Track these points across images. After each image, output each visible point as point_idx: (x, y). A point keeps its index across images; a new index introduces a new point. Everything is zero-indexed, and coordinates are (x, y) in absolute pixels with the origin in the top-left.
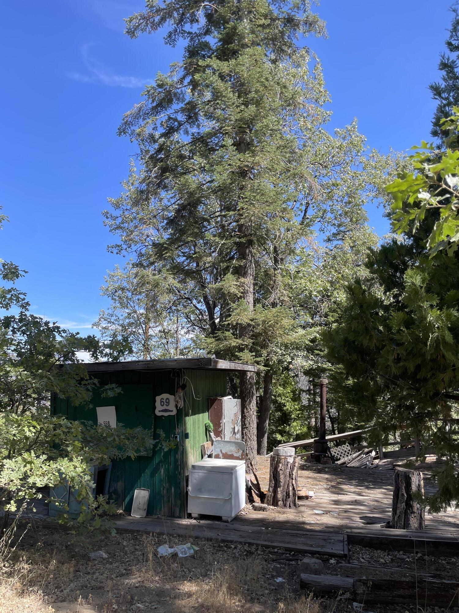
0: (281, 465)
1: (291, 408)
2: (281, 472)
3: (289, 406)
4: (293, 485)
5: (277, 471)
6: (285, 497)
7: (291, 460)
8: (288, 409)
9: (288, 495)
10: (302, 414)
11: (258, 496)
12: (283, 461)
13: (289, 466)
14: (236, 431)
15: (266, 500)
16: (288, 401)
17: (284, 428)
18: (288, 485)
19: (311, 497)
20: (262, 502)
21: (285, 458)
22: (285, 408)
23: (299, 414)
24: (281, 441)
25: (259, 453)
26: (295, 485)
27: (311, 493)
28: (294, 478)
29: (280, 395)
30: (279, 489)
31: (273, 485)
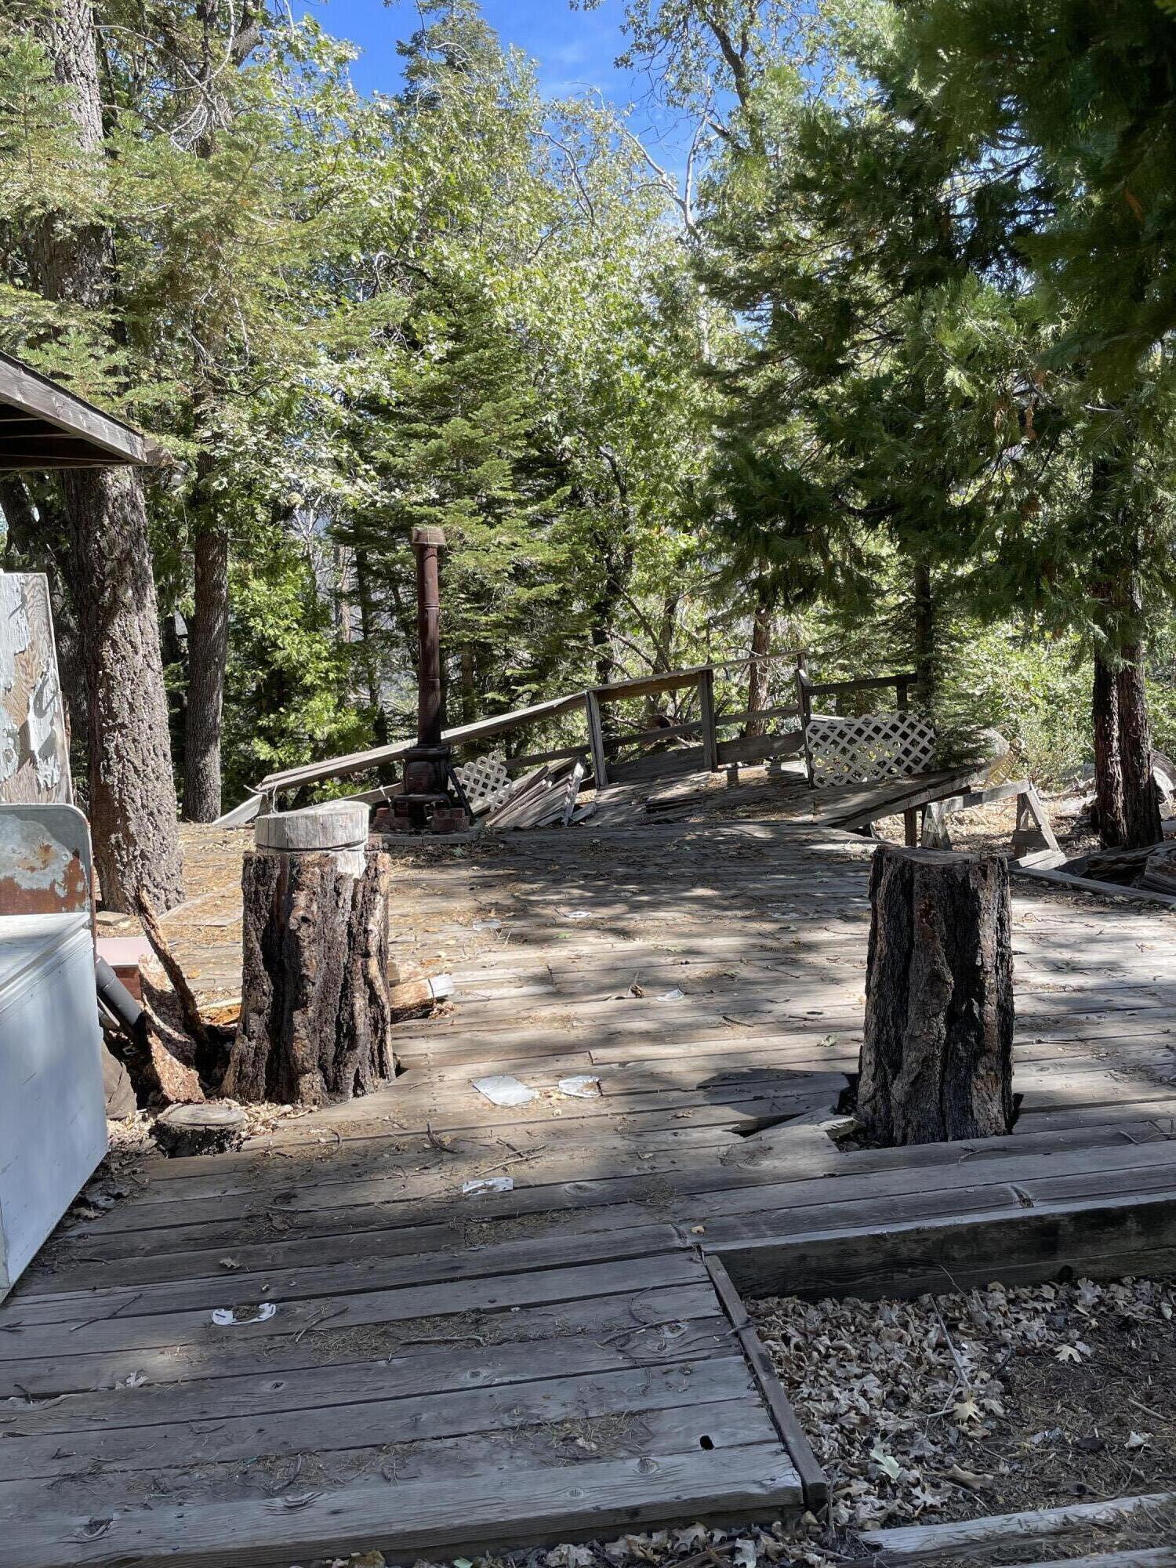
0: (301, 898)
1: (298, 652)
2: (305, 932)
3: (293, 647)
4: (369, 983)
5: (284, 927)
6: (331, 1051)
7: (353, 866)
8: (288, 659)
9: (347, 1035)
10: (338, 669)
11: (186, 1061)
12: (311, 877)
13: (347, 895)
14: (35, 745)
15: (229, 1081)
16: (288, 629)
17: (278, 719)
18: (345, 987)
19: (441, 1000)
20: (212, 1087)
21: (327, 862)
22: (279, 655)
23: (327, 671)
24: (271, 762)
25: (191, 809)
26: (379, 983)
27: (440, 986)
28: (373, 949)
29: (256, 612)
30: (298, 1017)
31: (268, 1001)
